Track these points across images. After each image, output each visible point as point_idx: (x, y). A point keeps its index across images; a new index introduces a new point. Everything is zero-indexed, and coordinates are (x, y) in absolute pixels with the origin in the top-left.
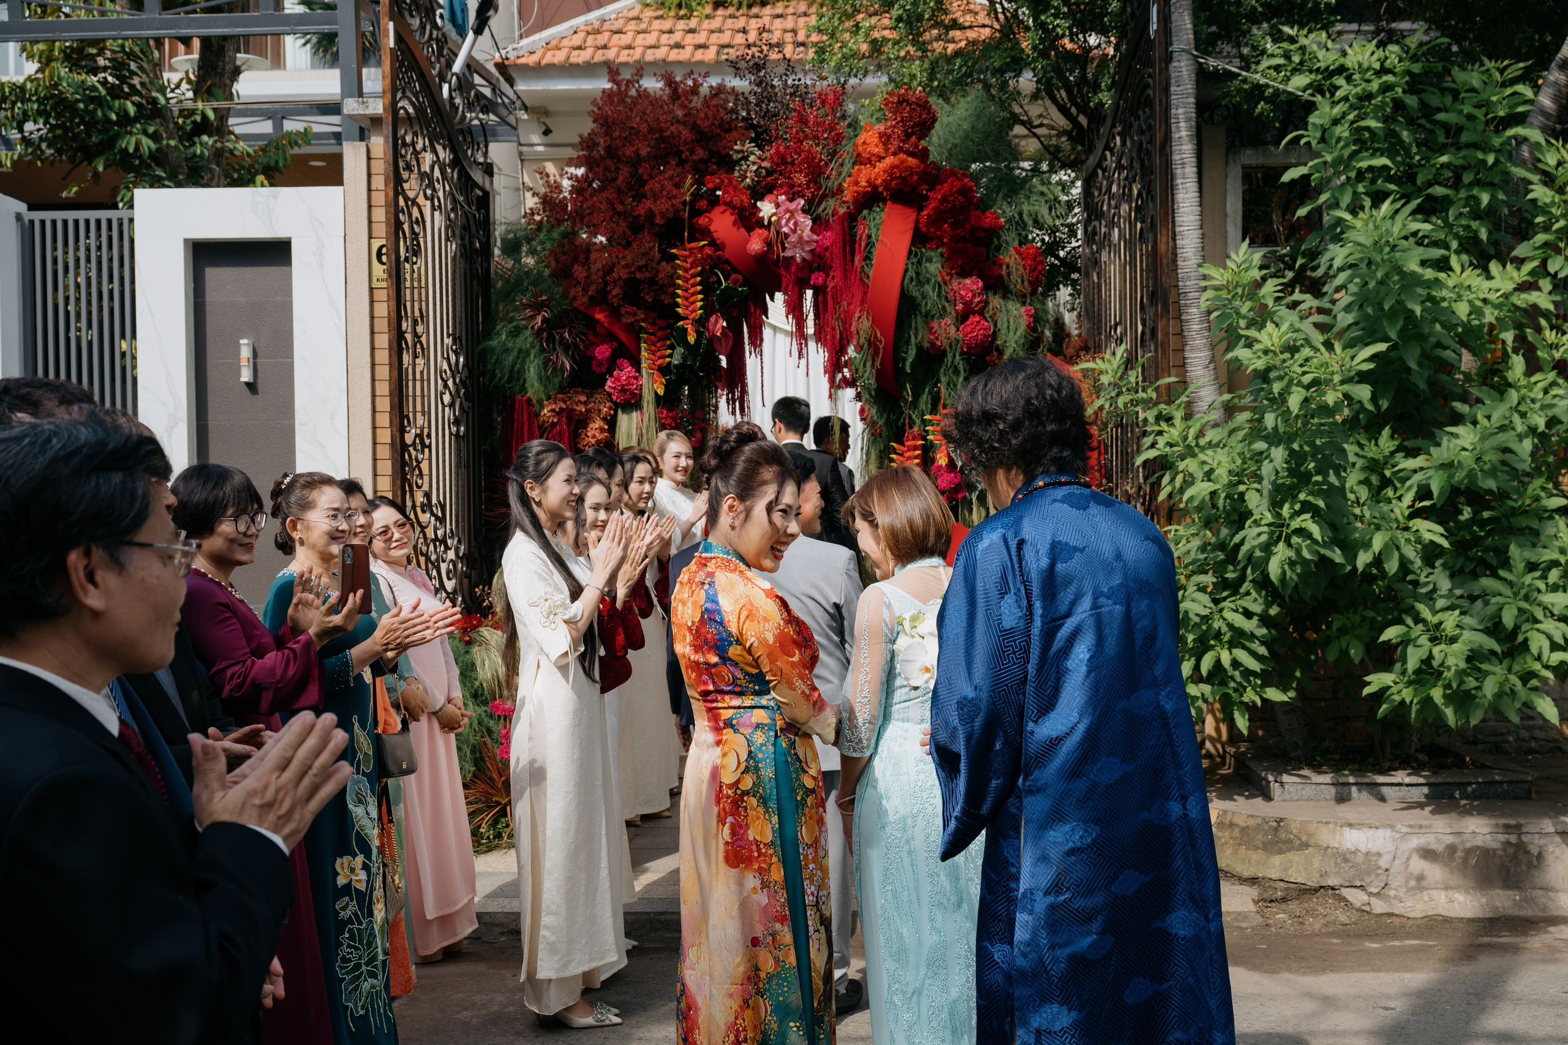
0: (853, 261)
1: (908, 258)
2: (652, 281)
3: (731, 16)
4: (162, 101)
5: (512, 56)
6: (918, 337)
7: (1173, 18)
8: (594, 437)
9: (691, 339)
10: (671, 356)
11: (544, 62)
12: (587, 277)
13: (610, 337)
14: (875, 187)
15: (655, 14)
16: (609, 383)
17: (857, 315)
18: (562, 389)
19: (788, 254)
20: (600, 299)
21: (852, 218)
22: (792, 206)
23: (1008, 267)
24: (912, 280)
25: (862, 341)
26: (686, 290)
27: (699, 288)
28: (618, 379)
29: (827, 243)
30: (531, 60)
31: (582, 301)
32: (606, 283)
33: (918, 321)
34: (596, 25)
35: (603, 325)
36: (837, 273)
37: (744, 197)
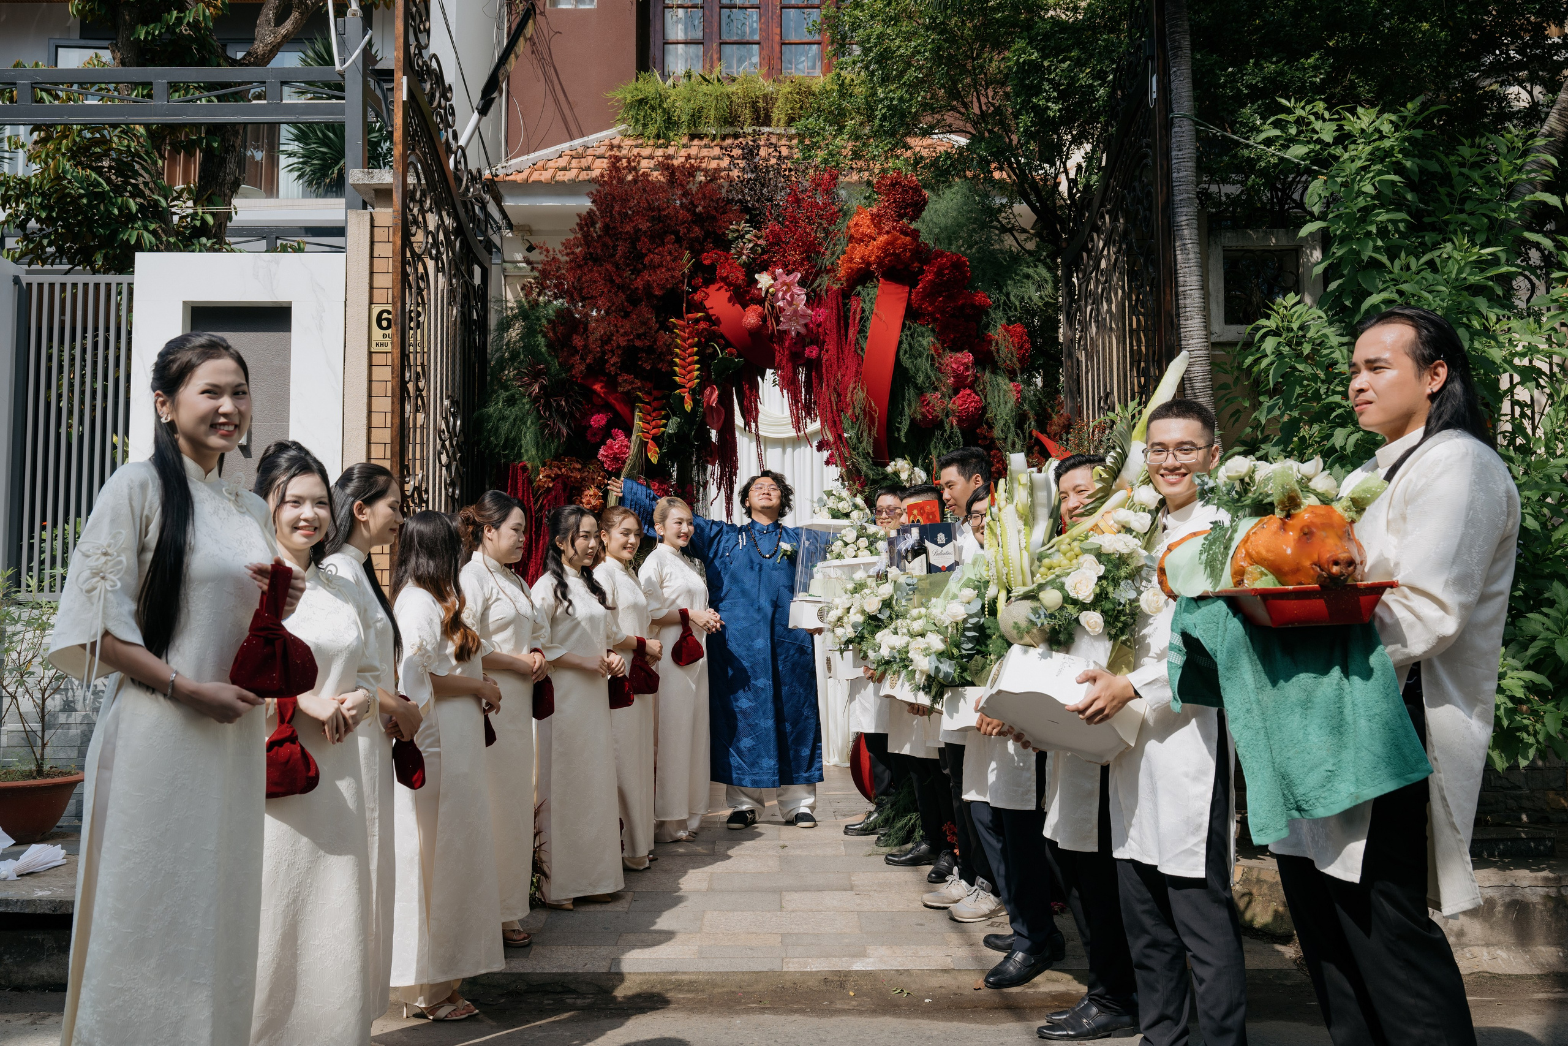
0: (846, 335)
1: (902, 331)
2: (650, 350)
3: (706, 146)
4: (164, 203)
5: (501, 172)
6: (911, 410)
7: (1173, 86)
8: (589, 503)
9: (688, 407)
10: (665, 426)
11: (531, 180)
12: (585, 346)
13: (606, 407)
14: (869, 264)
15: (634, 143)
16: (601, 452)
17: (851, 386)
18: (557, 457)
19: (783, 327)
20: (597, 370)
21: (846, 294)
22: (789, 279)
23: (997, 343)
24: (906, 352)
25: (857, 411)
26: (684, 359)
27: (696, 358)
28: (611, 448)
29: (821, 319)
30: (519, 178)
31: (580, 368)
32: (604, 353)
33: (910, 393)
34: (580, 150)
35: (599, 395)
36: (831, 346)
37: (740, 275)
